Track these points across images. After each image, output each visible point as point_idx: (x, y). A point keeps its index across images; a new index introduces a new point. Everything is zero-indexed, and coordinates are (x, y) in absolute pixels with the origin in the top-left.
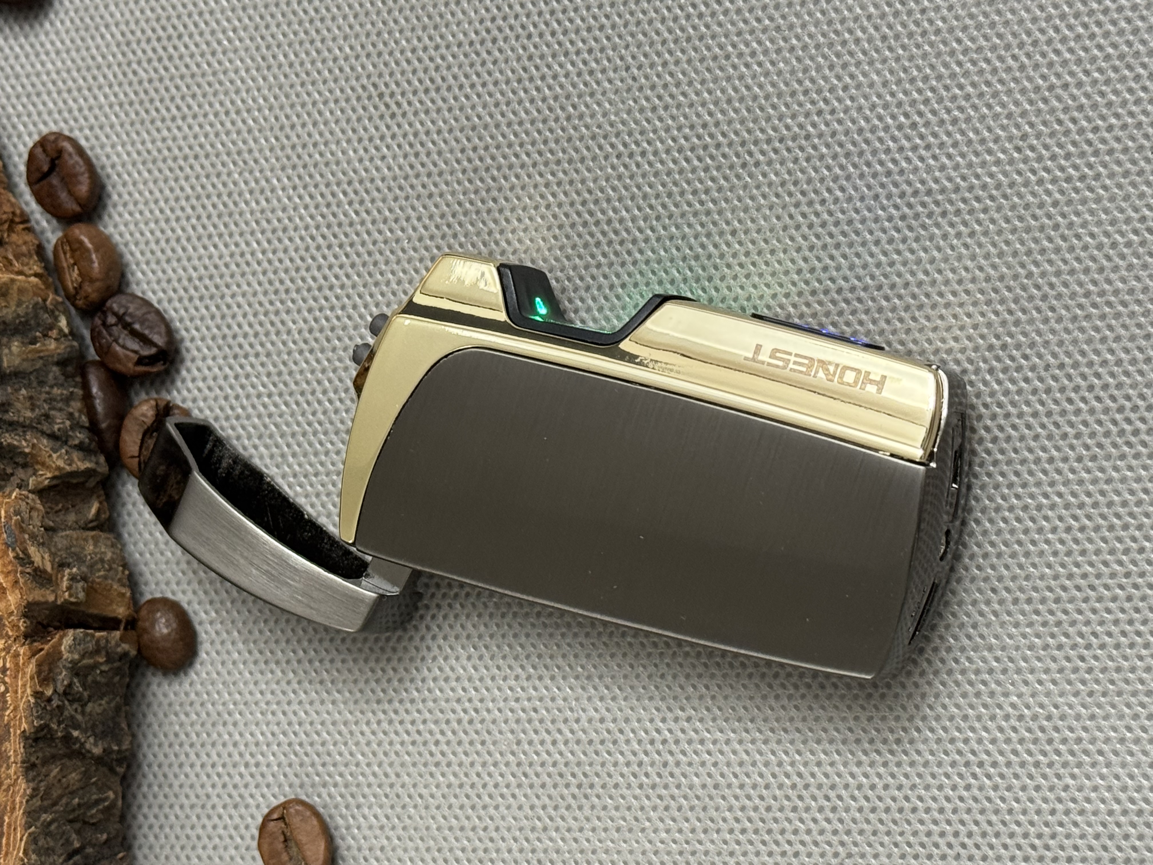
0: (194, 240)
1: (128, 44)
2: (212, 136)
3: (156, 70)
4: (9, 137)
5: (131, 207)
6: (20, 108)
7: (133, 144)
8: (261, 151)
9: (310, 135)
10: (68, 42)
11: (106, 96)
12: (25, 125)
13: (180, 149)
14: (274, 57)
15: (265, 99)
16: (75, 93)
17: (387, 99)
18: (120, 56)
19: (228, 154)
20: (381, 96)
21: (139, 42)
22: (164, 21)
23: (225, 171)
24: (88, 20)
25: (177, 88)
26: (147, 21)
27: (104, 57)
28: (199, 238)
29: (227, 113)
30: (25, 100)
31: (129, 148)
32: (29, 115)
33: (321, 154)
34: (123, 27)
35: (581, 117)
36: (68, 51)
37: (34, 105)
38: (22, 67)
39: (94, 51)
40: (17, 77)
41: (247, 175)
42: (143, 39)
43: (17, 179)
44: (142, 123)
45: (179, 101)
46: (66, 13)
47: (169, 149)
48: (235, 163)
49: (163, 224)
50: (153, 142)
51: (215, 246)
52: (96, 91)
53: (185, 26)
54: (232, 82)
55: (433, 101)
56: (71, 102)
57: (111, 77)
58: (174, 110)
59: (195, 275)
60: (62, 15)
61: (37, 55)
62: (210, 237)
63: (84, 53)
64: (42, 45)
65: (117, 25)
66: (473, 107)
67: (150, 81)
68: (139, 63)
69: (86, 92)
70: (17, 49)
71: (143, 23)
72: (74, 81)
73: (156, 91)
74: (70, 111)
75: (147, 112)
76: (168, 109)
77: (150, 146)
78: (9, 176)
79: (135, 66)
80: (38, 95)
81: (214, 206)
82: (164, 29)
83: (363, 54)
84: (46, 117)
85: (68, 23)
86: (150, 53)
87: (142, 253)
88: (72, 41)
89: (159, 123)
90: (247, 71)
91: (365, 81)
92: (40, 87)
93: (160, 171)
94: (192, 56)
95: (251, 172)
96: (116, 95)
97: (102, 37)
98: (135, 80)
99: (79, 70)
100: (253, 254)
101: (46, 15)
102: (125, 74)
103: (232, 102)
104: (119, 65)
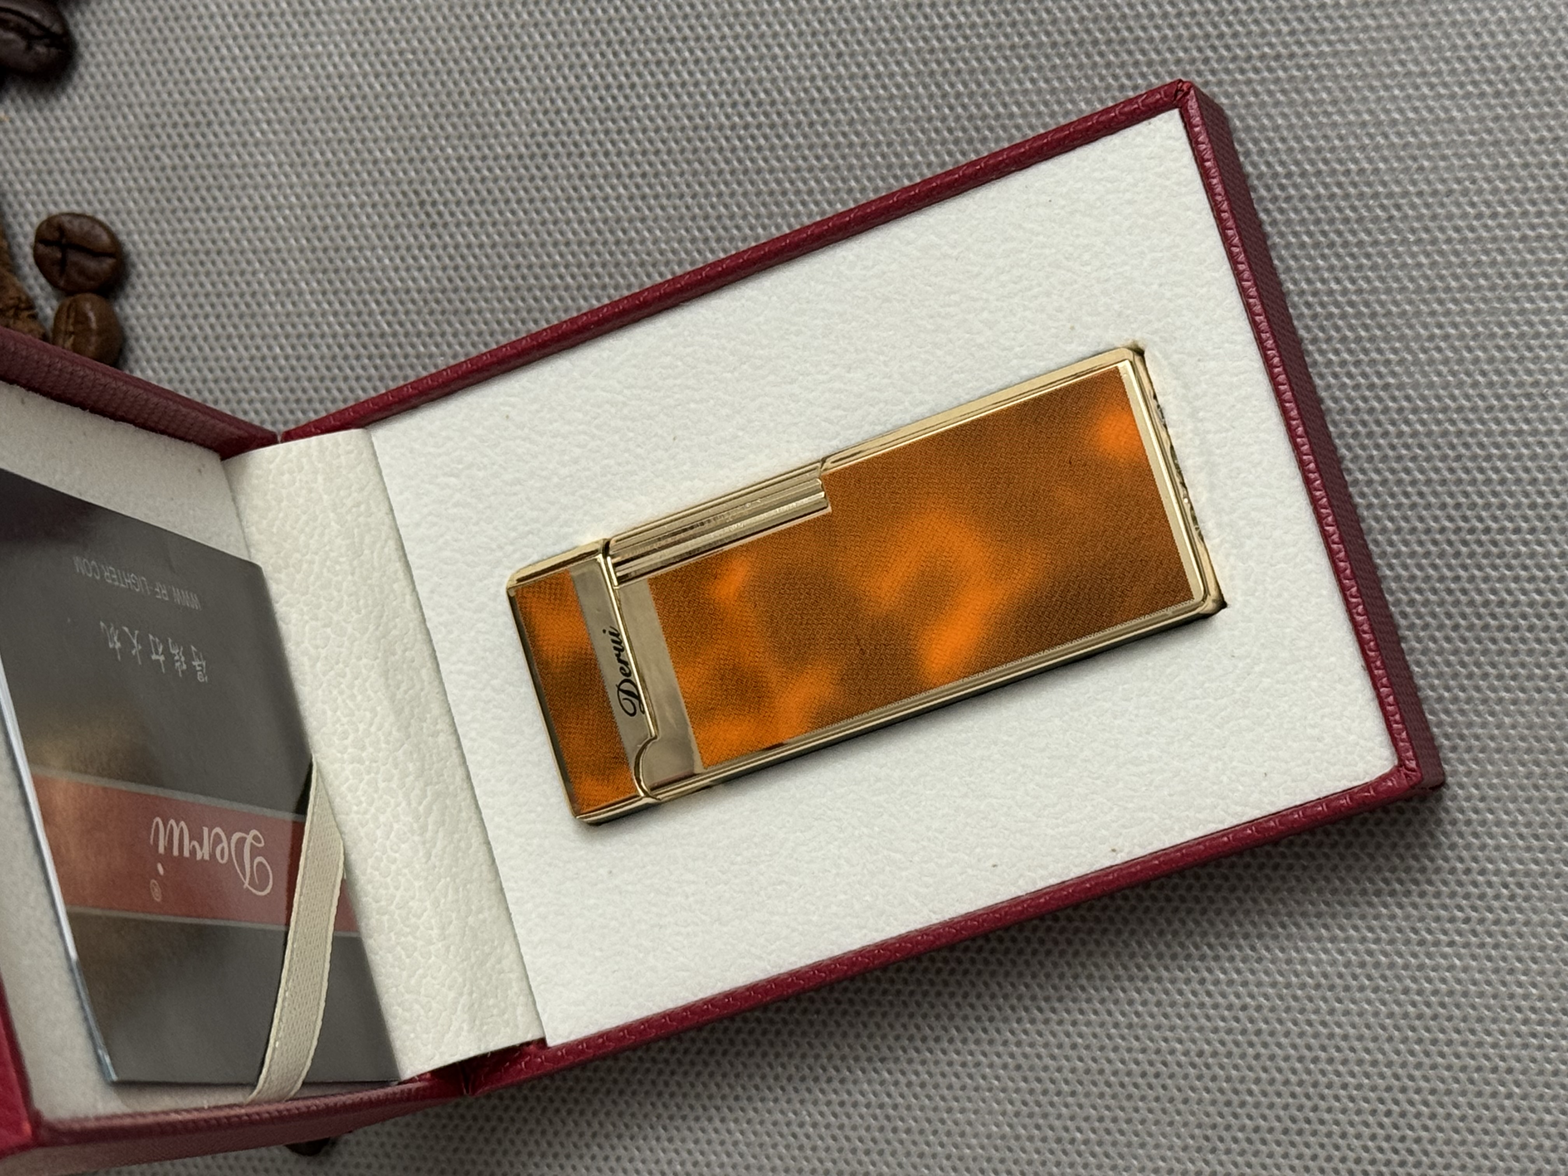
0: (212, 340)
1: (152, 127)
2: (238, 232)
3: (180, 157)
4: (15, 216)
5: (144, 300)
6: (29, 185)
7: (151, 233)
8: (290, 251)
9: (344, 239)
10: (86, 120)
11: (124, 180)
12: (33, 204)
13: (202, 242)
14: (310, 154)
15: (298, 197)
16: (91, 175)
17: (429, 208)
18: (142, 140)
19: (254, 252)
20: (422, 204)
21: (164, 126)
22: (192, 107)
23: (250, 269)
24: (109, 98)
25: (203, 178)
26: (175, 105)
27: (125, 139)
28: (217, 338)
29: (256, 209)
30: (34, 177)
31: (146, 237)
32: (39, 194)
33: (355, 260)
34: (148, 109)
35: (630, 242)
36: (85, 129)
37: (45, 183)
38: (34, 141)
39: (114, 132)
40: (28, 152)
41: (273, 275)
42: (169, 123)
43: (21, 261)
44: (162, 211)
45: (204, 192)
46: (86, 88)
47: (190, 242)
48: (261, 262)
49: (179, 321)
50: (174, 232)
51: (235, 348)
52: (113, 174)
53: (216, 113)
54: (263, 176)
55: (477, 214)
56: (85, 184)
57: (131, 160)
58: (198, 202)
59: (210, 376)
60: (81, 91)
61: (51, 130)
62: (229, 337)
63: (103, 132)
64: (57, 120)
65: (141, 105)
66: (519, 224)
67: (174, 168)
68: (163, 148)
69: (103, 175)
70: (30, 123)
71: (169, 107)
72: (90, 161)
73: (180, 179)
74: (84, 193)
75: (169, 200)
76: (191, 200)
77: (169, 237)
78: (13, 257)
79: (158, 151)
80: (50, 173)
81: (236, 306)
82: (192, 114)
83: (405, 158)
84: (57, 198)
85: (88, 100)
86: (176, 139)
87: (154, 350)
88: (91, 119)
89: (180, 214)
90: (280, 165)
91: (406, 187)
92: (52, 164)
93: (179, 264)
94: (221, 145)
95: (278, 273)
96: (135, 180)
97: (125, 117)
98: (157, 165)
99: (96, 150)
100: (275, 359)
101: (64, 90)
102: (146, 159)
103: (262, 198)
104: (141, 148)
